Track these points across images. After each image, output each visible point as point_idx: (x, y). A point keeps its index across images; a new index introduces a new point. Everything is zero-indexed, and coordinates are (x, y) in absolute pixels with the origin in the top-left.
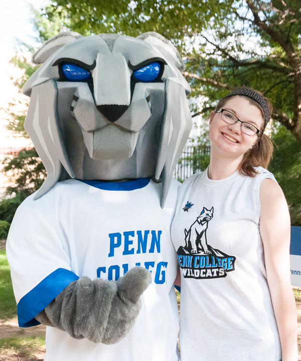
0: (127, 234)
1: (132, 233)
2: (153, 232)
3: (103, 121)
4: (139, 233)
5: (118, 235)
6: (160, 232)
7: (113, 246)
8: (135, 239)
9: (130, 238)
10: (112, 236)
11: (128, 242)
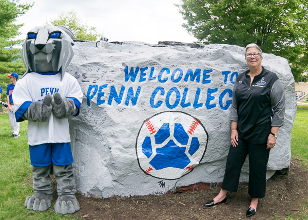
0: (46, 88)
1: (48, 88)
2: (56, 89)
3: (38, 50)
4: (51, 88)
5: (44, 89)
6: (58, 89)
7: (42, 93)
8: (49, 90)
9: (48, 90)
10: (42, 89)
11: (47, 91)
